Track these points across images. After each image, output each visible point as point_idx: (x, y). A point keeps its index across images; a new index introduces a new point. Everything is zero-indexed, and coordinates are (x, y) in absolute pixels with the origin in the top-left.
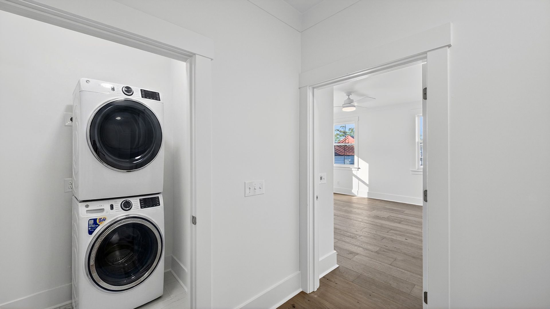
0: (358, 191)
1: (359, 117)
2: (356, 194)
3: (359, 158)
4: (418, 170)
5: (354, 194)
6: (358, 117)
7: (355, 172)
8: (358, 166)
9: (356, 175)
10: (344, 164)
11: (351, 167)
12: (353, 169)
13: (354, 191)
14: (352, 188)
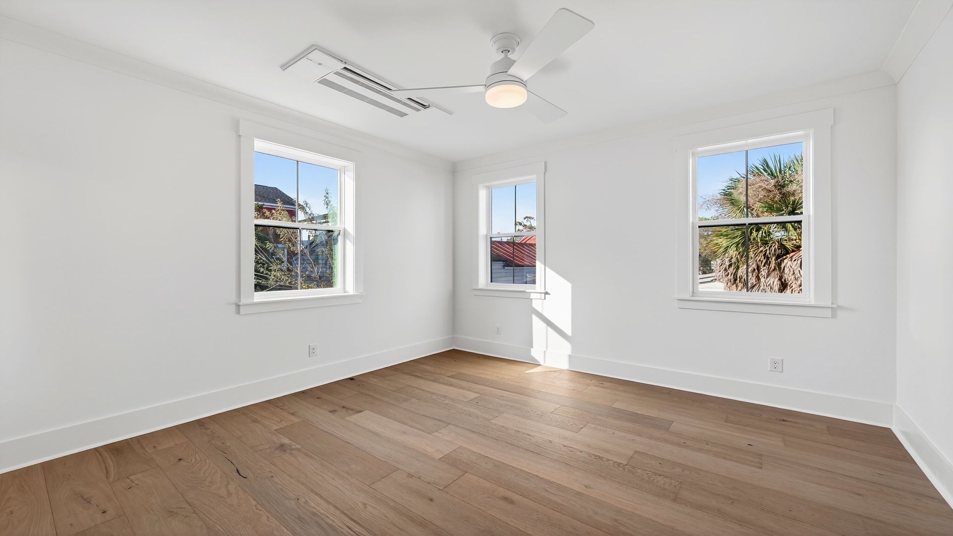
0: (545, 351)
1: (546, 163)
2: (541, 361)
3: (547, 268)
4: (693, 296)
5: (537, 361)
6: (544, 163)
7: (537, 305)
8: (545, 290)
9: (540, 311)
10: (514, 283)
11: (527, 291)
12: (532, 296)
13: (536, 353)
14: (531, 345)
